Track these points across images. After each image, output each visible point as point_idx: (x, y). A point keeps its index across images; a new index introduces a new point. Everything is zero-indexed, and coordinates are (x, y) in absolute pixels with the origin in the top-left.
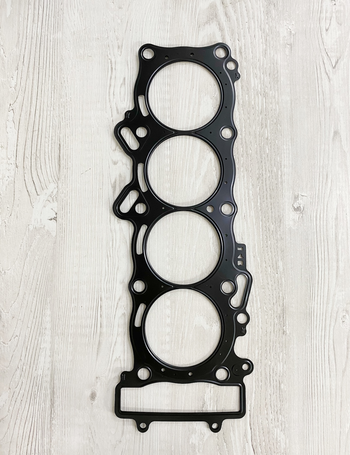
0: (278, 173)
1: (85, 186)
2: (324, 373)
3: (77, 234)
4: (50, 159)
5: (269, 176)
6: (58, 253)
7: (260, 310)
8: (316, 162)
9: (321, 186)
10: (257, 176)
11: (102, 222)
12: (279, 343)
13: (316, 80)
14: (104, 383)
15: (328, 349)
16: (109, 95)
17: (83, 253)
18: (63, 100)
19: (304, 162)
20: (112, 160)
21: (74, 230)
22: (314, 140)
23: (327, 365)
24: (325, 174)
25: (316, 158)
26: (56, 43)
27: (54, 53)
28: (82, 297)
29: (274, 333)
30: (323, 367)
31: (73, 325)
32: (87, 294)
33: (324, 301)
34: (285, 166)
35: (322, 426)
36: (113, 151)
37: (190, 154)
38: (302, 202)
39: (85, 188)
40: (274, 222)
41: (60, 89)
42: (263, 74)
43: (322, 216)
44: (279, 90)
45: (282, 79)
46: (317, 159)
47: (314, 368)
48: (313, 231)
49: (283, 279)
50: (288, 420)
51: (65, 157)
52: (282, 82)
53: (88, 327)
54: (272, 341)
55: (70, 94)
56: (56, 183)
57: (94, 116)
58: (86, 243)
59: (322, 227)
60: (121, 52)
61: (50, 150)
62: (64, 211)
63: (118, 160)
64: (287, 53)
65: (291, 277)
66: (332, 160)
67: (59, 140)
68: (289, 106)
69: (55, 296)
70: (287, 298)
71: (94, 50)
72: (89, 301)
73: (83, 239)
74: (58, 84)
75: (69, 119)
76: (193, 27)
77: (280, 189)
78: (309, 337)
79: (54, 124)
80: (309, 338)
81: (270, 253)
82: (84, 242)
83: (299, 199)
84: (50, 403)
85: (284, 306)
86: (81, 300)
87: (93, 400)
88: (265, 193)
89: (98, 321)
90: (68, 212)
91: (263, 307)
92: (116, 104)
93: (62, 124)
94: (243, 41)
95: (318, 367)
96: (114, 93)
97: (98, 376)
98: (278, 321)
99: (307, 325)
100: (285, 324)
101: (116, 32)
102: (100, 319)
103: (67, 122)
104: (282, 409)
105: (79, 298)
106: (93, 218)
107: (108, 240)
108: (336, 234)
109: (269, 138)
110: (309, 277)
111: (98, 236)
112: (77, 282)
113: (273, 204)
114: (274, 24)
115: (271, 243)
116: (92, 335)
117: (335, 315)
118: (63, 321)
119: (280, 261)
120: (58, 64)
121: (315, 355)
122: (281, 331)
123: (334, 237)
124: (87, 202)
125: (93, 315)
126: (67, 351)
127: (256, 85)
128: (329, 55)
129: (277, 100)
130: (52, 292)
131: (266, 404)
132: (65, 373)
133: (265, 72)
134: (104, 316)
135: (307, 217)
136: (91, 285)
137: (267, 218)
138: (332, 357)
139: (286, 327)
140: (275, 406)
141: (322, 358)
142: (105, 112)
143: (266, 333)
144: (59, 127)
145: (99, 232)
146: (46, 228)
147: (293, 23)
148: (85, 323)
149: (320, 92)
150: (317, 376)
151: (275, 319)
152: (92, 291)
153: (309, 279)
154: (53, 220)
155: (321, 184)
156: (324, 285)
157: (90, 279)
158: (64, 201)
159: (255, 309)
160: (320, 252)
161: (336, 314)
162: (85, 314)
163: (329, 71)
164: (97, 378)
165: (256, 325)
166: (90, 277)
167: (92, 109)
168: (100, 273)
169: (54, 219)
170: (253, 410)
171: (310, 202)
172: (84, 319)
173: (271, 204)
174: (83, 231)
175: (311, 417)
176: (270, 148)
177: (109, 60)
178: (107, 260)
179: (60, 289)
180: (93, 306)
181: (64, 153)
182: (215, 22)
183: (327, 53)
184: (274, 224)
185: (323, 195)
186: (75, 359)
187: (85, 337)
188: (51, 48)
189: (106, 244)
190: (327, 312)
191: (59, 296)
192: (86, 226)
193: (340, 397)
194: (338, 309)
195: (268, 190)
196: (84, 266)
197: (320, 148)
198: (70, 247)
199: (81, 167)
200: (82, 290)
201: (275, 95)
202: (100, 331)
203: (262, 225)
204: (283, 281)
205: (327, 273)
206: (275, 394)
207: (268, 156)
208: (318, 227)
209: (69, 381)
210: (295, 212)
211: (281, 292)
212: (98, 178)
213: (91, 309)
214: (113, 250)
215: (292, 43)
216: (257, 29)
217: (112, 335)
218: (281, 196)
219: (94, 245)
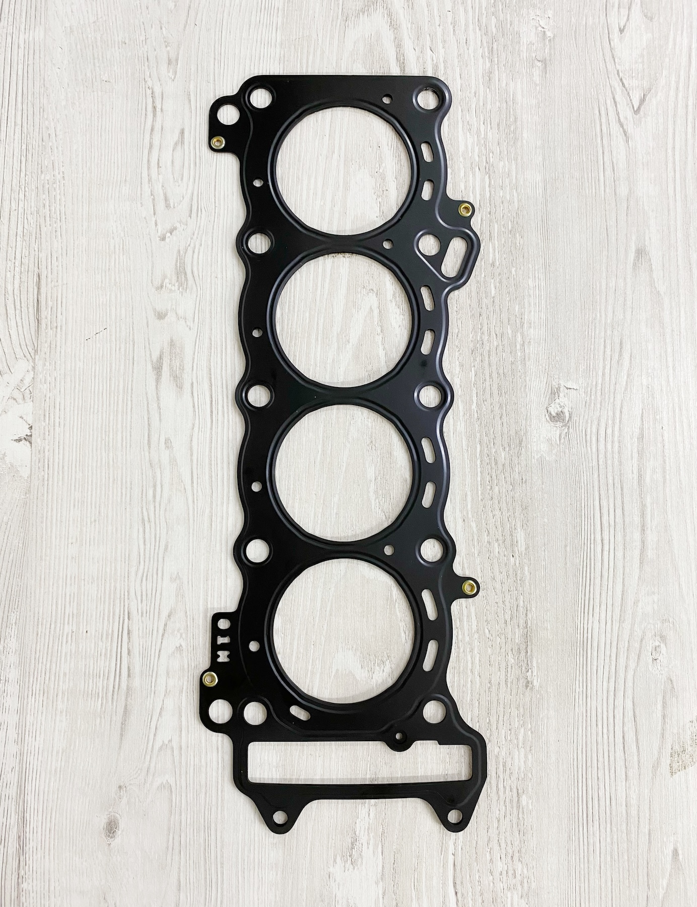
0: (516, 340)
1: (94, 366)
2: (612, 771)
3: (76, 472)
4: (18, 307)
5: (497, 346)
6: (35, 514)
7: (476, 636)
8: (598, 315)
9: (608, 367)
10: (471, 345)
11: (130, 446)
12: (518, 708)
13: (599, 139)
14: (137, 800)
15: (622, 718)
16: (149, 168)
17: (89, 515)
18: (46, 178)
19: (572, 316)
20: (155, 310)
21: (70, 464)
22: (593, 268)
23: (620, 753)
24: (617, 341)
25: (598, 307)
26: (31, 52)
27: (26, 74)
28: (88, 610)
29: (506, 684)
30: (612, 758)
31: (68, 672)
32: (99, 604)
33: (614, 616)
34: (530, 323)
35: (609, 884)
36: (157, 289)
37: (325, 296)
38: (566, 403)
39: (93, 371)
40: (506, 446)
41: (40, 153)
42: (484, 123)
43: (609, 431)
44: (519, 158)
45: (525, 135)
46: (600, 309)
47: (591, 761)
48: (591, 465)
49: (526, 568)
50: (535, 873)
51: (50, 303)
52: (525, 141)
53: (102, 675)
54: (502, 703)
55: (62, 164)
56: (31, 361)
57: (115, 214)
58: (96, 493)
59: (609, 456)
60: (175, 73)
61: (17, 286)
62: (47, 422)
63: (167, 310)
64: (537, 79)
65: (543, 563)
66: (632, 312)
67: (36, 265)
68: (541, 193)
69: (28, 609)
70: (534, 609)
71: (116, 67)
72: (103, 619)
73: (90, 483)
74: (34, 143)
75: (59, 218)
76: (333, 21)
77: (519, 374)
78: (581, 693)
79: (25, 231)
80: (581, 697)
81: (497, 512)
82: (92, 489)
83: (561, 395)
84: (16, 845)
85: (528, 626)
86: (85, 618)
87: (111, 838)
88: (488, 383)
89: (123, 663)
90: (57, 424)
91: (484, 629)
92: (163, 186)
93: (44, 229)
94: (442, 51)
95: (601, 759)
96: (158, 164)
97: (122, 784)
98: (515, 660)
99: (578, 668)
100: (530, 667)
101: (164, 29)
102: (126, 659)
103: (55, 225)
104: (523, 850)
105: (82, 612)
106: (111, 436)
107: (144, 486)
108: (640, 470)
109: (498, 263)
110: (581, 564)
111: (122, 475)
112: (77, 577)
113: (504, 406)
114: (509, 15)
115: (501, 491)
116: (110, 694)
117: (637, 645)
118: (46, 664)
119: (519, 530)
120: (35, 97)
121: (594, 732)
122: (521, 681)
123: (636, 478)
124: (98, 401)
125: (111, 651)
126: (54, 729)
127: (470, 148)
128: (627, 86)
129: (514, 181)
130: (20, 600)
131: (489, 841)
132: (50, 779)
133: (489, 120)
134: (136, 651)
135: (578, 433)
136: (108, 585)
137: (492, 436)
138: (630, 736)
139: (532, 672)
140: (509, 843)
141: (610, 738)
142: (139, 205)
143: (489, 685)
144: (38, 235)
145: (124, 468)
146: (7, 459)
147: (550, 13)
148: (94, 667)
149: (608, 163)
150: (598, 778)
151: (509, 655)
152: (110, 598)
153: (581, 569)
154: (23, 441)
155: (608, 363)
156: (613, 582)
157: (106, 572)
158: (48, 400)
159: (466, 634)
160: (605, 511)
161: (639, 643)
162: (95, 648)
163: (626, 118)
164: (120, 787)
165: (467, 669)
166: (104, 566)
167: (112, 197)
168: (127, 559)
169: (25, 439)
170: (462, 853)
171: (584, 403)
172: (92, 659)
173: (501, 406)
174: (88, 464)
175: (586, 865)
176: (498, 284)
177: (147, 89)
178: (141, 530)
179: (40, 593)
180: (113, 631)
181: (49, 295)
182: (382, 10)
183: (621, 80)
184: (507, 449)
185: (612, 387)
186: (72, 748)
187: (93, 699)
188: (19, 63)
189: (140, 493)
190: (620, 639)
191: (37, 609)
192: (97, 455)
193: (647, 821)
194: (644, 632)
195: (495, 375)
196: (92, 543)
197: (607, 284)
198: (60, 501)
199: (85, 325)
200: (88, 596)
201: (509, 171)
202: (128, 686)
203: (480, 451)
204: (526, 573)
205: (620, 554)
206: (508, 819)
207: (493, 302)
208: (600, 456)
209: (59, 796)
210: (552, 424)
211: (522, 597)
212: (123, 349)
213: (107, 638)
214: (155, 507)
215: (548, 58)
216: (471, 27)
217: (153, 693)
218: (522, 389)
219: (113, 497)
